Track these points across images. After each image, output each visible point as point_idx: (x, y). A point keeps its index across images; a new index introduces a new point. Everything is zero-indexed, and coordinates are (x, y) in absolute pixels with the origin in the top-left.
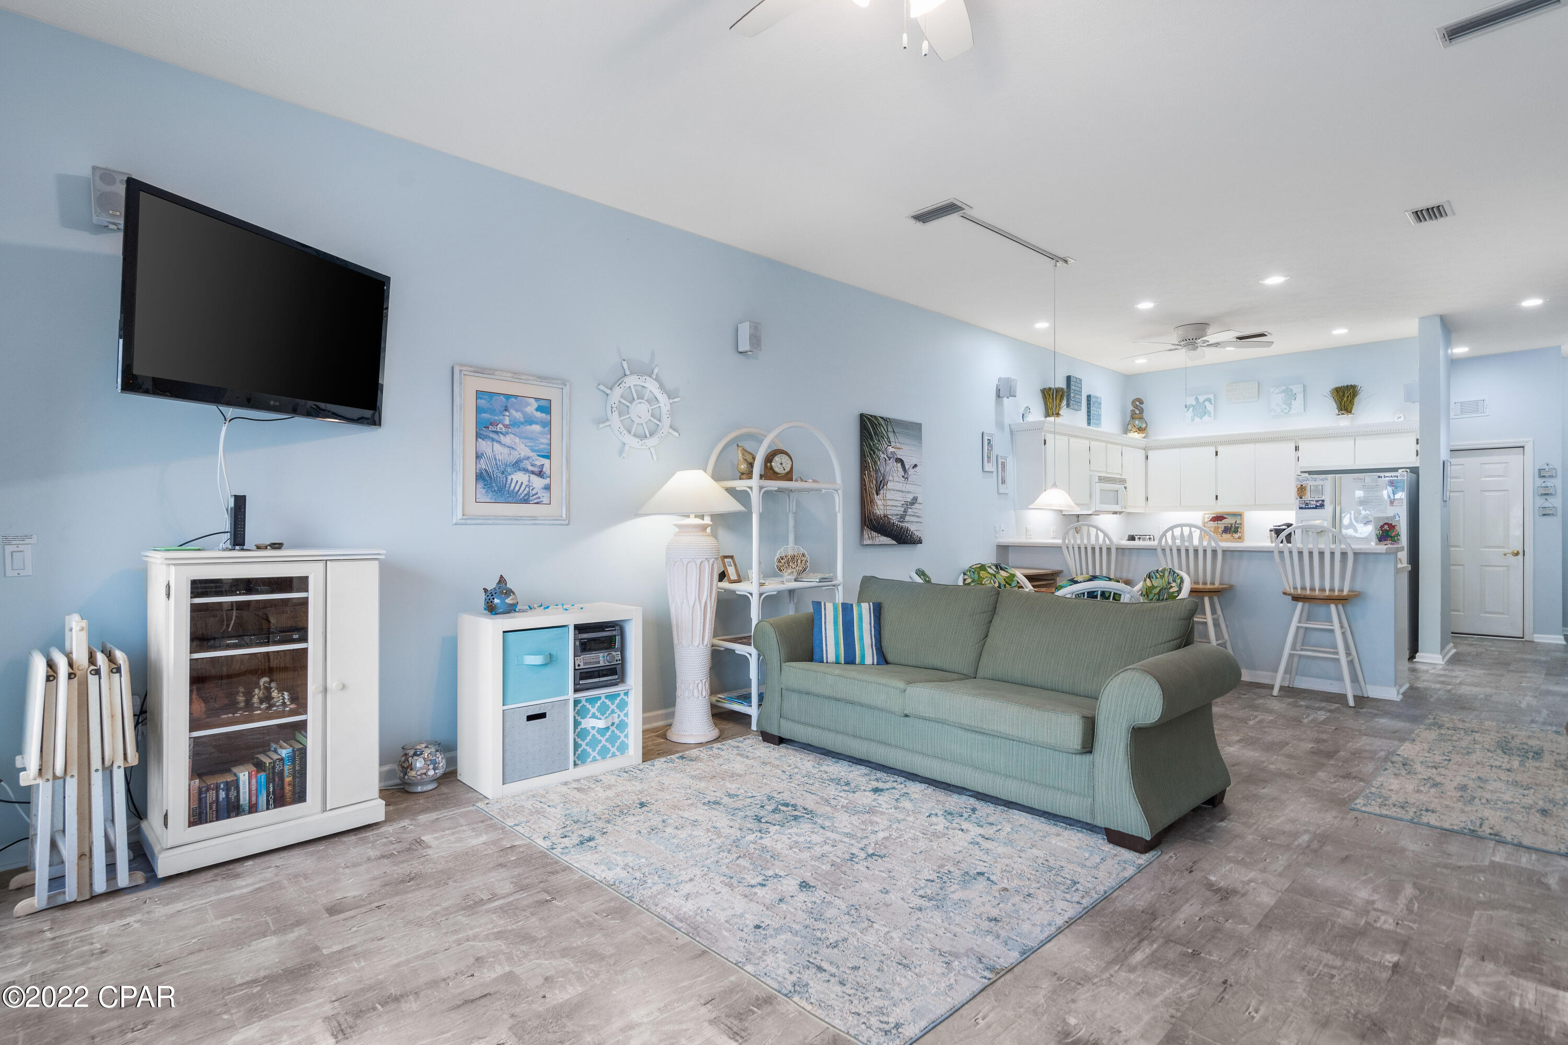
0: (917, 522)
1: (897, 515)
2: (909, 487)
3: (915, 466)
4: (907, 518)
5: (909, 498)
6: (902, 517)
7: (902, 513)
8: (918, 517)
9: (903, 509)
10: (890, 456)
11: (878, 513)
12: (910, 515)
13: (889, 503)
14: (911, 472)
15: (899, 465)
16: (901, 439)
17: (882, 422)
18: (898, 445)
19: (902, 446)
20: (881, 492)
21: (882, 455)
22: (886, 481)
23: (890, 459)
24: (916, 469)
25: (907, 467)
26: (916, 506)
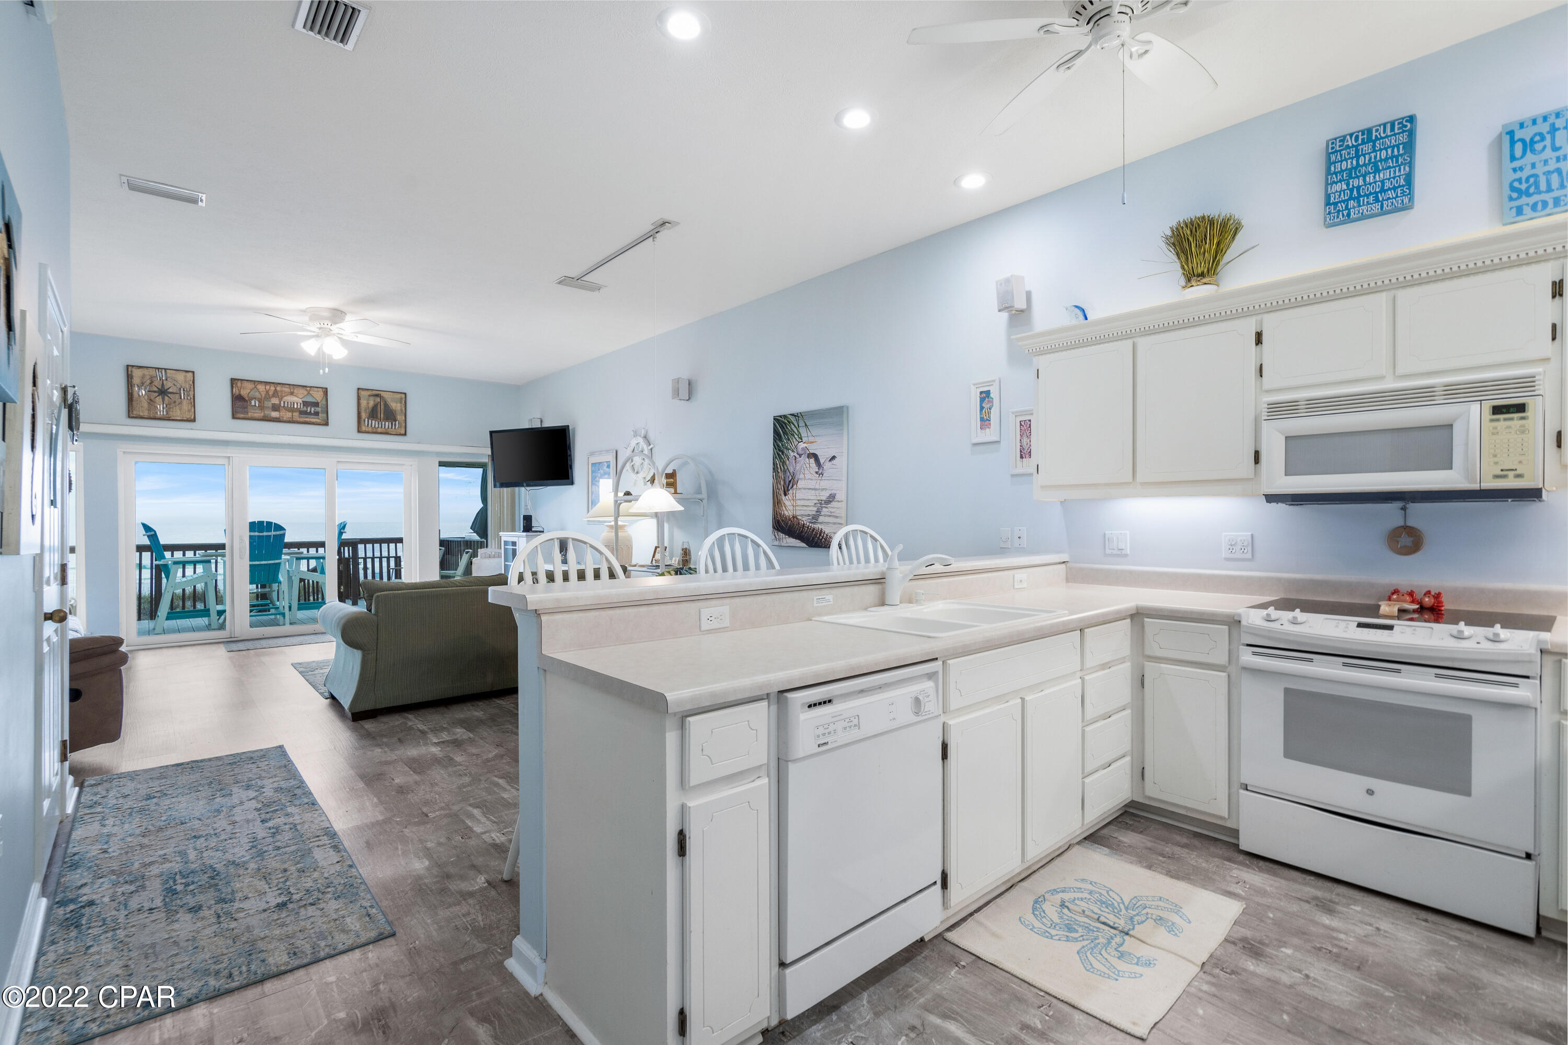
0: (834, 523)
1: (809, 515)
2: (824, 484)
3: (833, 458)
4: (821, 519)
5: (824, 496)
6: (815, 518)
7: (814, 513)
8: (836, 517)
9: (815, 509)
10: (800, 452)
11: (786, 513)
12: (825, 516)
13: (799, 503)
14: (827, 466)
15: (812, 460)
16: (814, 431)
17: (792, 419)
18: (811, 439)
19: (817, 439)
20: (791, 492)
21: (792, 454)
22: (796, 480)
23: (800, 455)
24: (834, 462)
25: (822, 461)
26: (833, 504)
